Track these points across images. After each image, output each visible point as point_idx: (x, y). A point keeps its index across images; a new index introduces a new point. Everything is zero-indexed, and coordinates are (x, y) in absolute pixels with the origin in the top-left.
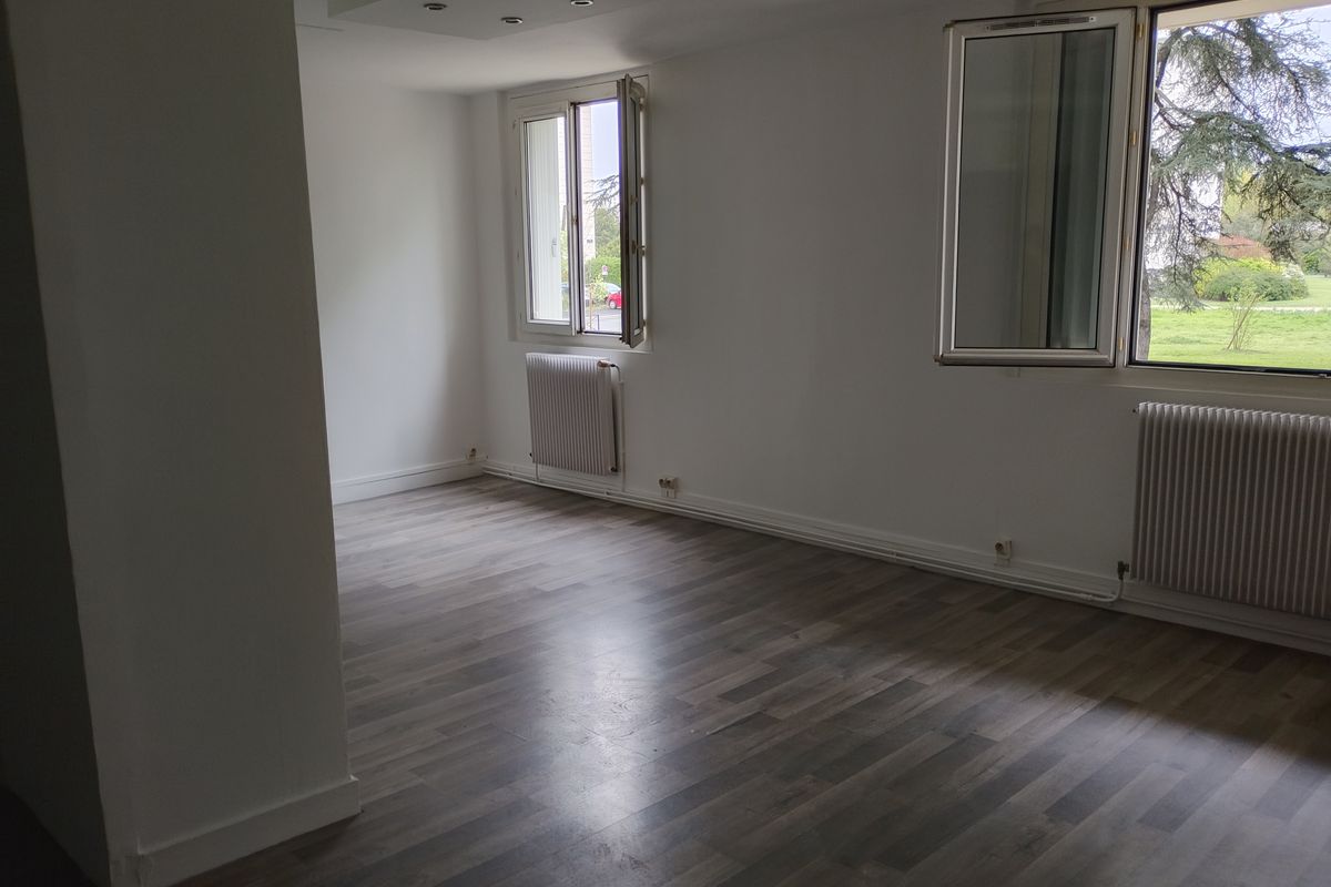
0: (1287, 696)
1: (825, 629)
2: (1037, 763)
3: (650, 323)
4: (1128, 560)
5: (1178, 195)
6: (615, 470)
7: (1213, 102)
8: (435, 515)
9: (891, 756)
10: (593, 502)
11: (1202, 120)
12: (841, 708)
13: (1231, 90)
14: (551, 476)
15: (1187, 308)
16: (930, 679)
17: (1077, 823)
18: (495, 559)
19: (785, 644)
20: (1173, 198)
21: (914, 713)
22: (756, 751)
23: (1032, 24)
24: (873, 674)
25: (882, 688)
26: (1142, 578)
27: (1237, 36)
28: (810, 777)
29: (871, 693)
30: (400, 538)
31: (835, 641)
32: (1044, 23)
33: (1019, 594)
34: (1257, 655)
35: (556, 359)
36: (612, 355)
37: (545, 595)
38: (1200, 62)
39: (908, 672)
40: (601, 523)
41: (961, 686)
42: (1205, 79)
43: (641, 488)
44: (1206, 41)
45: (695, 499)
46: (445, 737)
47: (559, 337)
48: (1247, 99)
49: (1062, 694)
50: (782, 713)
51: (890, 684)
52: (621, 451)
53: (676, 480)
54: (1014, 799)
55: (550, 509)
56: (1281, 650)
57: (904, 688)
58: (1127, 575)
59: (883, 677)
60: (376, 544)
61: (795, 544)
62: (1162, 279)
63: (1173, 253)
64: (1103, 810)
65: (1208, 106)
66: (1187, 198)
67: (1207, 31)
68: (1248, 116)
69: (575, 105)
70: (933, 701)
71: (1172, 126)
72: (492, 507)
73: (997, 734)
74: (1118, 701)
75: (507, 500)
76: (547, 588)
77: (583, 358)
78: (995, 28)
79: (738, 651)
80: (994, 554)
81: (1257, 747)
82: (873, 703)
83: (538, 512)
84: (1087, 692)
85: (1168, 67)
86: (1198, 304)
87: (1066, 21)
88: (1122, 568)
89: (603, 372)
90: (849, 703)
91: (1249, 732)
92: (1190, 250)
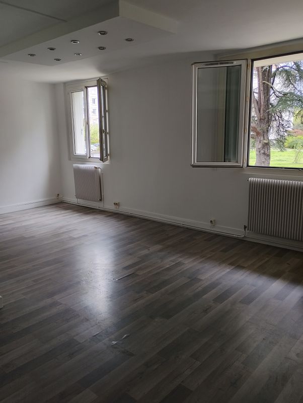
0: (288, 264)
1: (158, 247)
2: (213, 286)
3: (110, 155)
4: (247, 225)
5: (279, 117)
6: (101, 200)
7: (289, 89)
8: (44, 215)
9: (171, 285)
10: (94, 210)
11: (285, 94)
12: (159, 271)
13: (294, 86)
14: (82, 202)
15: (281, 151)
16: (186, 262)
17: (222, 303)
18: (61, 228)
19: (145, 252)
20: (277, 118)
21: (180, 272)
22: (130, 285)
23: (217, 64)
24: (170, 261)
25: (172, 265)
26: (250, 230)
27: (295, 70)
28: (145, 292)
29: (168, 266)
30: (32, 222)
31: (161, 251)
32: (221, 64)
33: (217, 236)
34: (282, 252)
35: (82, 166)
36: (99, 165)
37: (75, 239)
38: (285, 77)
39: (180, 259)
40: (96, 216)
41: (195, 263)
42: (286, 82)
43: (109, 206)
44: (286, 71)
45: (125, 209)
46: (34, 283)
47: (83, 159)
48: (299, 89)
49: (224, 265)
50: (141, 273)
51: (174, 263)
52: (102, 194)
53: (119, 203)
54: (205, 297)
55: (81, 212)
56: (289, 250)
57: (179, 264)
58: (246, 229)
59: (172, 261)
60: (24, 224)
61: (154, 222)
62: (275, 142)
63: (277, 134)
64: (230, 299)
65: (287, 90)
66: (281, 118)
67: (287, 68)
68: (299, 94)
69: (86, 87)
70: (185, 269)
71: (277, 96)
72: (63, 212)
73: (203, 277)
74: (240, 267)
75: (68, 210)
76: (75, 237)
77: (90, 166)
78: (206, 65)
79: (130, 254)
80: (210, 224)
81: (278, 279)
82: (168, 269)
83: (77, 213)
84: (231, 264)
85: (276, 79)
86: (284, 150)
87: (227, 63)
88: (245, 227)
89: (96, 170)
90: (161, 269)
91: (276, 275)
92: (282, 133)
